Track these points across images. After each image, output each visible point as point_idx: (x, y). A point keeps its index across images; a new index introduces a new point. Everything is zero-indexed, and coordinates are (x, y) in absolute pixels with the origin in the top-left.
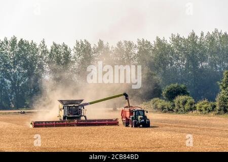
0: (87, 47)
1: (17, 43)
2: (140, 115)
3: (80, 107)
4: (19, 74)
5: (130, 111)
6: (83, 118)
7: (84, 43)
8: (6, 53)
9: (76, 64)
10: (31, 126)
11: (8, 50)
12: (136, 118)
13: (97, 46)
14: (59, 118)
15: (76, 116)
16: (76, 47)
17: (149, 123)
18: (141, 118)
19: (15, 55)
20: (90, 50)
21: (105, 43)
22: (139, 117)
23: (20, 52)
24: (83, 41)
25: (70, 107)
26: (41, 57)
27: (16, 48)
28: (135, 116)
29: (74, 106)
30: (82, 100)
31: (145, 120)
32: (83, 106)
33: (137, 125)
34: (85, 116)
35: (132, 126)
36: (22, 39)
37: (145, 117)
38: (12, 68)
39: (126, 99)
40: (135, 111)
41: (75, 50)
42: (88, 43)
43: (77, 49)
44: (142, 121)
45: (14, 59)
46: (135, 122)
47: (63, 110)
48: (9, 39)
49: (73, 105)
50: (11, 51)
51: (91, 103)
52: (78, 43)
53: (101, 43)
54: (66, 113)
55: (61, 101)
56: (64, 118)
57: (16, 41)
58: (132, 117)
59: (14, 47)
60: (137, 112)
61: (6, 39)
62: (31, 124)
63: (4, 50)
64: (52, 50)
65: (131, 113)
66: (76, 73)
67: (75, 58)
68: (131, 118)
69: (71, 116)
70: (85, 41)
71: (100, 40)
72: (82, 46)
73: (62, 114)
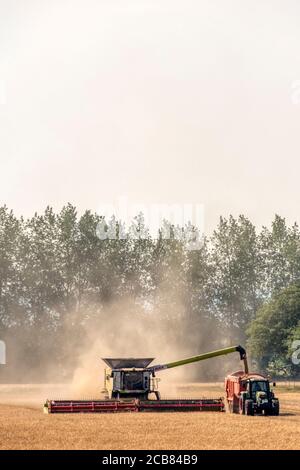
0: (246, 235)
1: (77, 221)
2: (260, 390)
3: (146, 374)
4: (79, 297)
5: (240, 382)
6: (152, 396)
7: (239, 225)
8: (51, 246)
9: (219, 273)
10: (46, 411)
11: (54, 238)
12: (251, 396)
13: (271, 230)
14: (104, 395)
15: (138, 391)
16: (218, 232)
17: (277, 405)
18: (261, 396)
19: (71, 250)
20: (252, 241)
21: (289, 225)
22: (259, 393)
23: (83, 242)
24: (236, 217)
25: (127, 372)
26: (134, 256)
27: (75, 232)
28: (251, 392)
29: (134, 371)
30: (151, 360)
31: (270, 401)
32: (152, 371)
33: (253, 411)
34: (156, 393)
35: (244, 413)
36: (88, 212)
37: (269, 395)
38: (63, 281)
39: (242, 358)
40: (251, 383)
41: (217, 241)
42: (247, 223)
43: (220, 237)
44: (263, 402)
45: (68, 258)
46: (250, 405)
47: (112, 379)
48: (57, 211)
49: (131, 369)
50: (61, 240)
51: (169, 366)
52: (223, 224)
53: (279, 224)
54: (119, 385)
55: (109, 361)
56: (115, 394)
57: (74, 216)
58: (245, 395)
59: (69, 232)
60: (254, 385)
61: (49, 210)
62: (46, 406)
63: (43, 238)
64: (160, 240)
65: (243, 386)
66: (218, 296)
67: (216, 259)
68: (242, 397)
69: (127, 391)
70: (242, 218)
71: (277, 217)
72: (233, 231)
73: (110, 386)
